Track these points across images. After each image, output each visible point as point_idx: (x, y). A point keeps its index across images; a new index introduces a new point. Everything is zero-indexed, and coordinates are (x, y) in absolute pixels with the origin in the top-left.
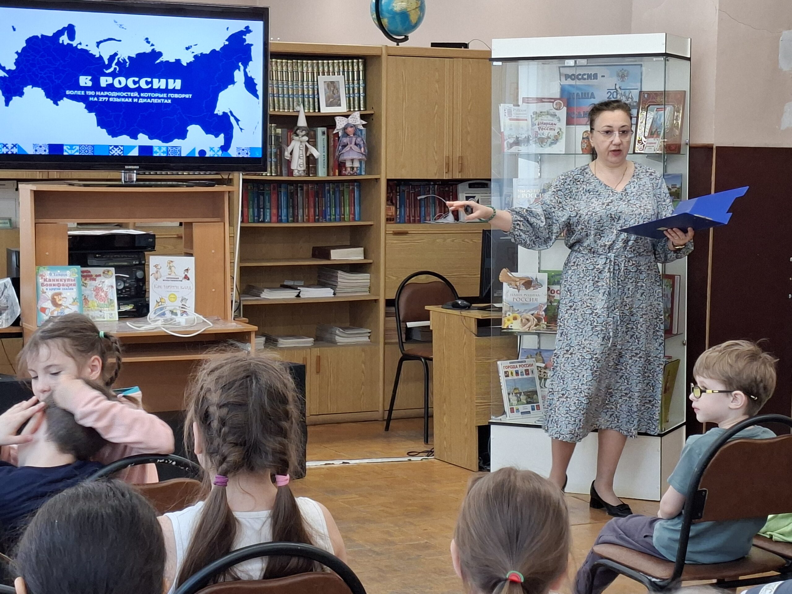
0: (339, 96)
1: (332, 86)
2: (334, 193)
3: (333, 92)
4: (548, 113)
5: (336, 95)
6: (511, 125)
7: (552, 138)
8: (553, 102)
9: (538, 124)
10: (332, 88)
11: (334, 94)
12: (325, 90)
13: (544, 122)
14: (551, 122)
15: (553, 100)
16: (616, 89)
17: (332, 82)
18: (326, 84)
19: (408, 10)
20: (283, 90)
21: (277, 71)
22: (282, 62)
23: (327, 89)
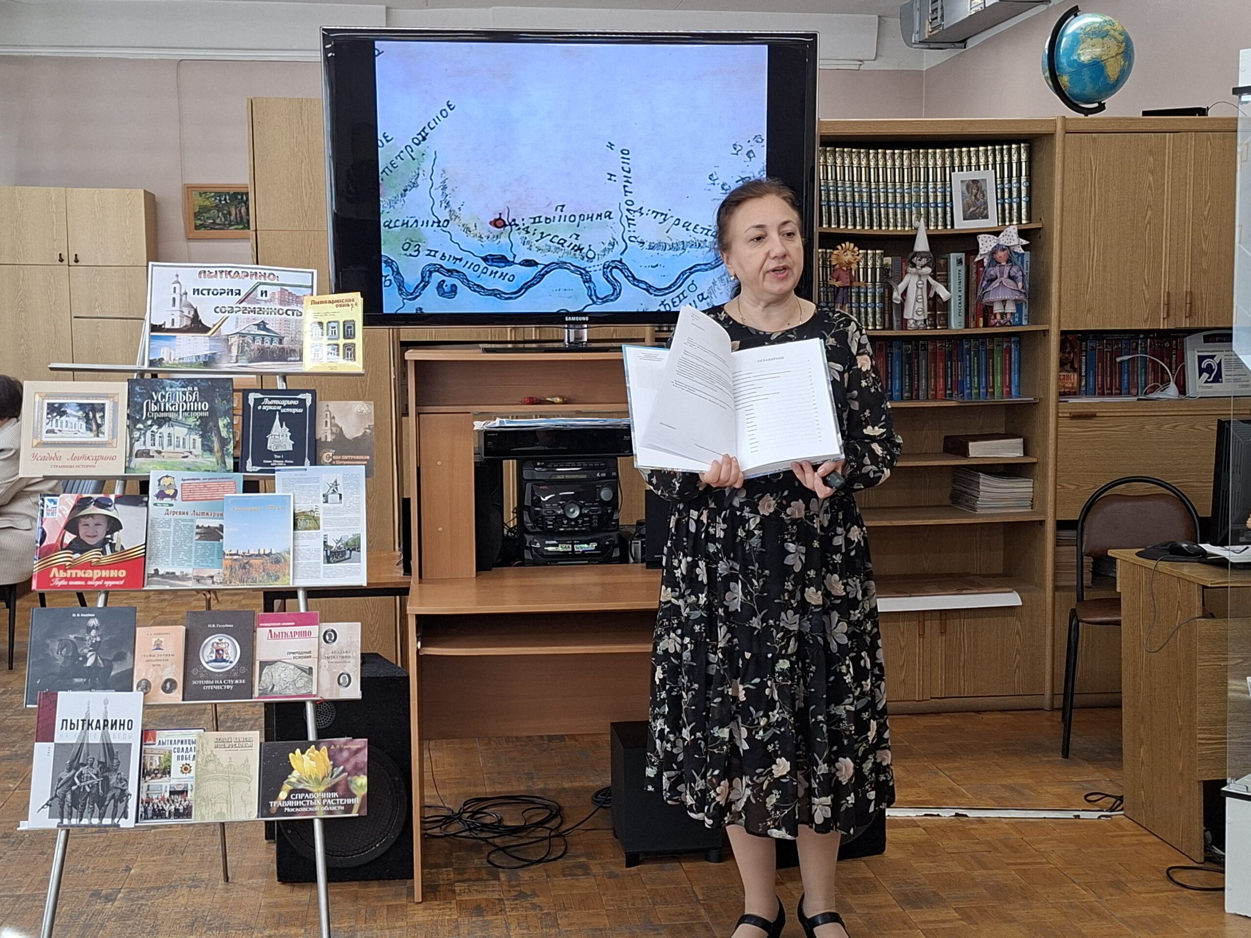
0: (986, 203)
1: (975, 187)
2: (977, 353)
3: (976, 196)
5: (981, 201)
10: (974, 191)
11: (978, 200)
12: (963, 193)
17: (975, 182)
18: (965, 184)
19: (1104, 58)
20: (895, 197)
21: (885, 167)
22: (894, 154)
23: (966, 192)
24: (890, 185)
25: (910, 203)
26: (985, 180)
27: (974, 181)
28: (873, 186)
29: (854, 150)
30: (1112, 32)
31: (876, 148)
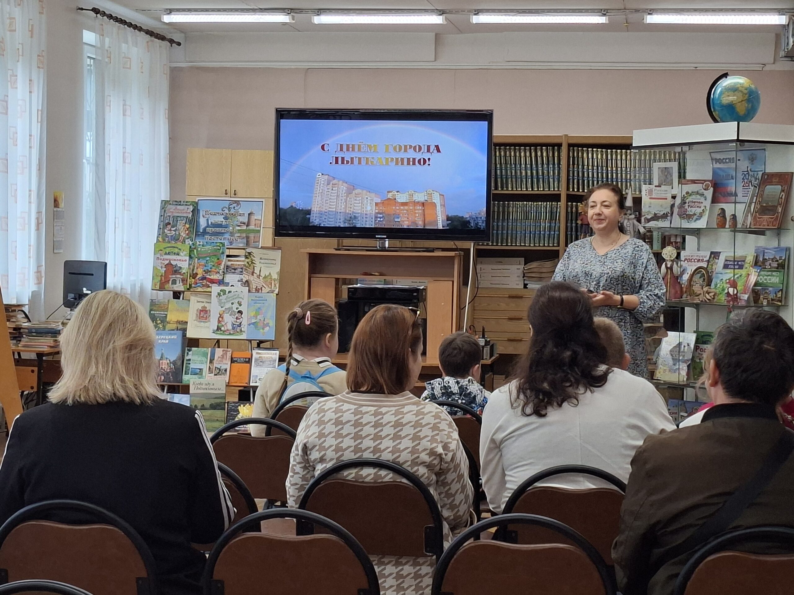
0: (672, 180)
1: (666, 171)
3: (666, 176)
4: (697, 193)
5: (669, 179)
6: (650, 203)
7: (698, 214)
8: (703, 183)
9: (689, 203)
10: (666, 173)
11: (668, 179)
12: (659, 174)
13: (694, 200)
14: (698, 201)
15: (703, 182)
16: (747, 171)
17: (668, 168)
18: (660, 170)
19: (734, 102)
20: (622, 176)
21: (617, 159)
22: (621, 152)
23: (660, 173)
24: (619, 169)
25: (630, 179)
26: (672, 167)
27: (665, 168)
28: (609, 169)
29: (599, 150)
30: (740, 89)
31: (611, 149)
